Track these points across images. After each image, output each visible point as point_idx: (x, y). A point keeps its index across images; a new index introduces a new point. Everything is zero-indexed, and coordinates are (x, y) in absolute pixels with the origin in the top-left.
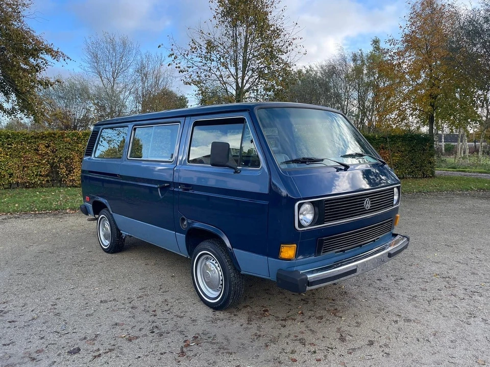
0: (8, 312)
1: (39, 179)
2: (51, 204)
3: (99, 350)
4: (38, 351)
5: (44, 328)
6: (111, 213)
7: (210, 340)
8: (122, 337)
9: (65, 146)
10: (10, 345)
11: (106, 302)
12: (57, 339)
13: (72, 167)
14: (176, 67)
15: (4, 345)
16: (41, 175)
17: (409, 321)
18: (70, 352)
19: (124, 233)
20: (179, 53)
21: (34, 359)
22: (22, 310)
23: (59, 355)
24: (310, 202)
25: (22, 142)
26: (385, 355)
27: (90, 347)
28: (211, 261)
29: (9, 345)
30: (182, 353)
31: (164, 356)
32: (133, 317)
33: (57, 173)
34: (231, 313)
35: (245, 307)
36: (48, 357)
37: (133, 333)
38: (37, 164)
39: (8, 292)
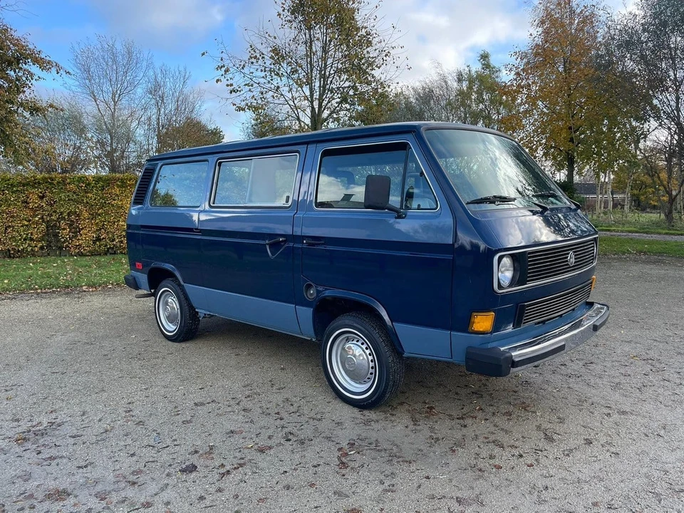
0: (63, 423)
1: (29, 245)
2: (57, 278)
3: (223, 466)
4: (134, 471)
5: (129, 441)
6: (182, 283)
7: (373, 446)
8: (249, 448)
9: (68, 196)
10: (89, 467)
11: (202, 404)
12: (155, 455)
13: (78, 227)
14: (228, 85)
15: (79, 467)
16: (32, 239)
17: (624, 413)
18: (183, 471)
19: (201, 312)
20: (231, 65)
21: (134, 483)
22: (83, 421)
23: (168, 475)
24: (509, 254)
25: (3, 190)
26: (612, 455)
27: (209, 462)
28: (355, 342)
29: (86, 467)
30: (343, 465)
31: (320, 469)
32: (252, 422)
33: (56, 235)
34: (385, 412)
35: (402, 404)
36: (153, 479)
37: (262, 442)
38: (26, 223)
39: (50, 398)
